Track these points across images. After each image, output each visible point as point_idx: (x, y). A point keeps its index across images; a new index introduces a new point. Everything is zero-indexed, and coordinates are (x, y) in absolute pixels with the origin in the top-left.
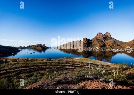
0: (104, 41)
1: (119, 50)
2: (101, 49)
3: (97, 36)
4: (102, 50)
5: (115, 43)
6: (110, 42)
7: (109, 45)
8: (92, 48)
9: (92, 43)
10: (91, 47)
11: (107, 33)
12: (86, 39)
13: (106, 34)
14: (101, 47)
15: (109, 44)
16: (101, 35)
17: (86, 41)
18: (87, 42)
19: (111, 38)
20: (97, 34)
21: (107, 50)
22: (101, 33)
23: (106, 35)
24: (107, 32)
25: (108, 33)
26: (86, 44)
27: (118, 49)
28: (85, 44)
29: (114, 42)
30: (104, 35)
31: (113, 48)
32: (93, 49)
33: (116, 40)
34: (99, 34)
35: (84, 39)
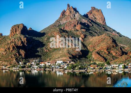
0: (85, 36)
1: (125, 67)
2: (73, 67)
3: (60, 19)
4: (77, 71)
5: (117, 45)
6: (103, 40)
7: (99, 54)
8: (42, 64)
9: (42, 45)
10: (41, 61)
11: (94, 12)
12: (21, 27)
13: (91, 12)
14: (74, 58)
15: (98, 49)
16: (77, 15)
17: (22, 37)
18: (24, 39)
19: (106, 29)
20: (63, 13)
21: (91, 70)
22: (75, 9)
23: (90, 16)
24: (94, 8)
25: (98, 11)
26: (23, 47)
27: (121, 66)
28: (18, 48)
29: (114, 41)
30: (86, 16)
31: (109, 64)
32: (45, 67)
33: (120, 36)
34: (67, 13)
35: (14, 29)
